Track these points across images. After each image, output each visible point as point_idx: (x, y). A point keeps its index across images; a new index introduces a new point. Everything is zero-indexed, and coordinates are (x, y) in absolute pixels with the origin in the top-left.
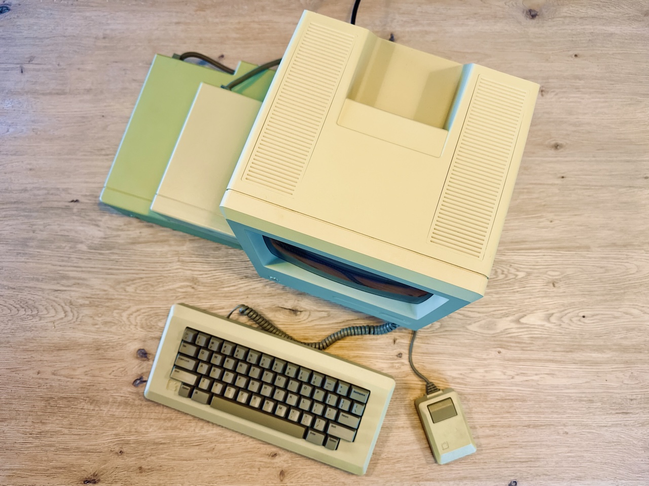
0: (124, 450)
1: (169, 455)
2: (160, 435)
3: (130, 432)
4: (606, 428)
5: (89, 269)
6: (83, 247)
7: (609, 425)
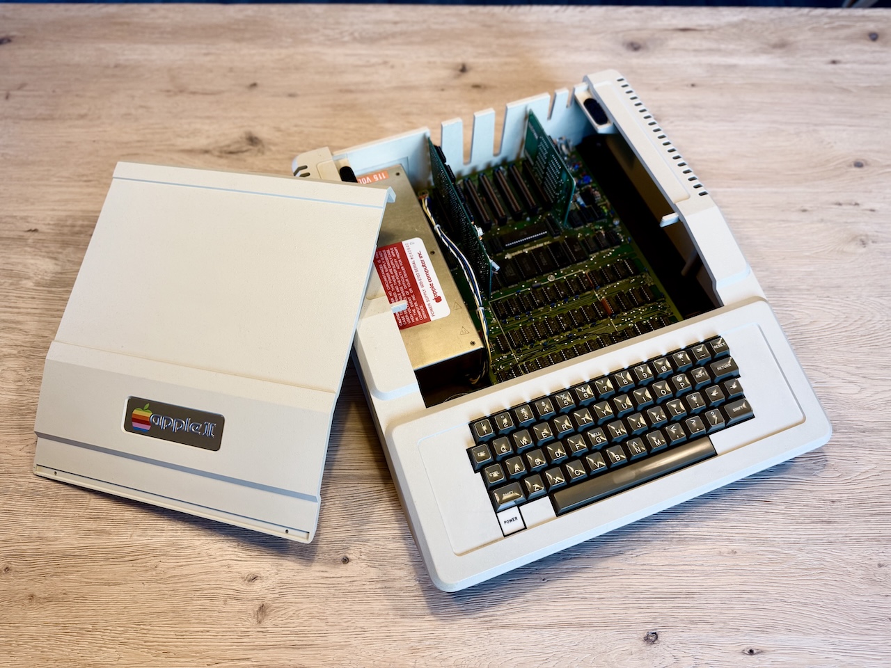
0: (13, 566)
1: (81, 576)
2: (76, 542)
3: (30, 537)
4: (798, 546)
5: (29, 310)
6: (30, 284)
7: (802, 541)
